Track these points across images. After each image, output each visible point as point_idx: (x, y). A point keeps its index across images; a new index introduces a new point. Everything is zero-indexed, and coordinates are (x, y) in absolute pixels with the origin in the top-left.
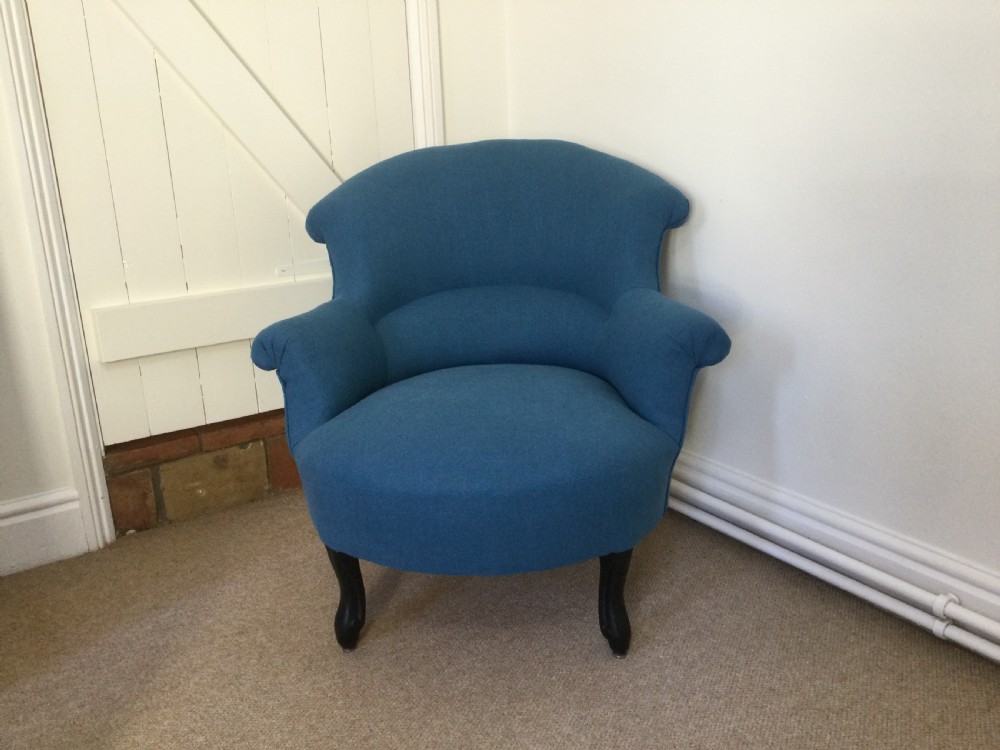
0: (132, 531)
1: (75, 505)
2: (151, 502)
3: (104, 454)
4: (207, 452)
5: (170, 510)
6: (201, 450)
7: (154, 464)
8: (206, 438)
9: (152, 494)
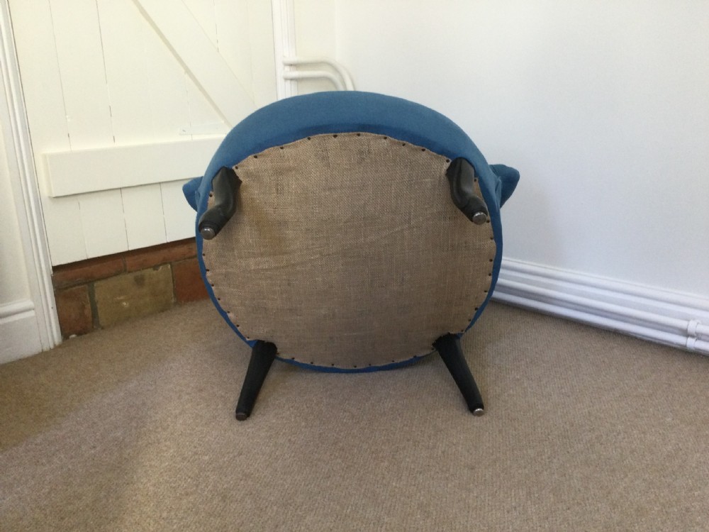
0: (74, 336)
1: (32, 313)
2: (88, 312)
3: (52, 272)
4: (129, 272)
5: (103, 318)
6: (125, 271)
7: (90, 281)
8: (129, 261)
9: (89, 305)
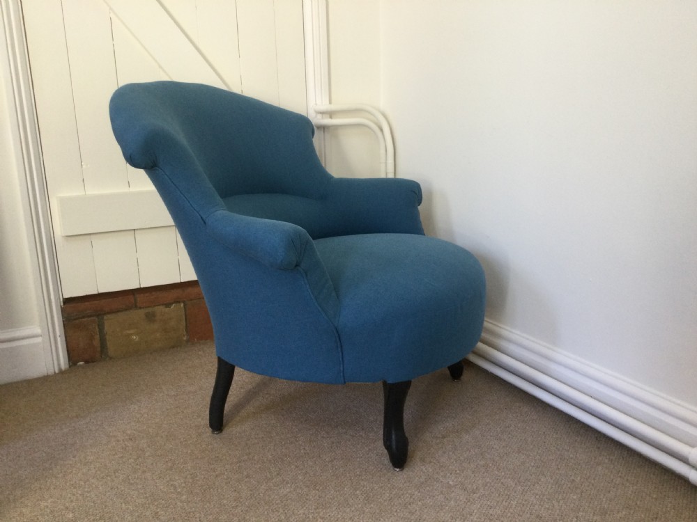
0: (82, 363)
1: (39, 340)
2: (96, 342)
3: (62, 304)
4: (140, 308)
5: (111, 349)
6: (136, 306)
7: (100, 314)
8: (140, 298)
9: (98, 336)
